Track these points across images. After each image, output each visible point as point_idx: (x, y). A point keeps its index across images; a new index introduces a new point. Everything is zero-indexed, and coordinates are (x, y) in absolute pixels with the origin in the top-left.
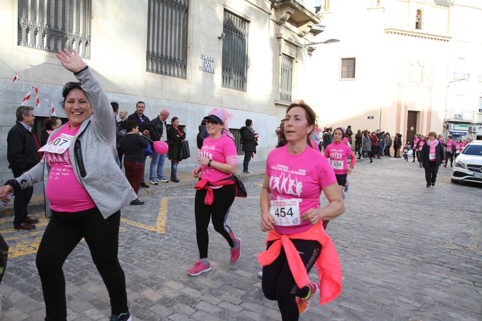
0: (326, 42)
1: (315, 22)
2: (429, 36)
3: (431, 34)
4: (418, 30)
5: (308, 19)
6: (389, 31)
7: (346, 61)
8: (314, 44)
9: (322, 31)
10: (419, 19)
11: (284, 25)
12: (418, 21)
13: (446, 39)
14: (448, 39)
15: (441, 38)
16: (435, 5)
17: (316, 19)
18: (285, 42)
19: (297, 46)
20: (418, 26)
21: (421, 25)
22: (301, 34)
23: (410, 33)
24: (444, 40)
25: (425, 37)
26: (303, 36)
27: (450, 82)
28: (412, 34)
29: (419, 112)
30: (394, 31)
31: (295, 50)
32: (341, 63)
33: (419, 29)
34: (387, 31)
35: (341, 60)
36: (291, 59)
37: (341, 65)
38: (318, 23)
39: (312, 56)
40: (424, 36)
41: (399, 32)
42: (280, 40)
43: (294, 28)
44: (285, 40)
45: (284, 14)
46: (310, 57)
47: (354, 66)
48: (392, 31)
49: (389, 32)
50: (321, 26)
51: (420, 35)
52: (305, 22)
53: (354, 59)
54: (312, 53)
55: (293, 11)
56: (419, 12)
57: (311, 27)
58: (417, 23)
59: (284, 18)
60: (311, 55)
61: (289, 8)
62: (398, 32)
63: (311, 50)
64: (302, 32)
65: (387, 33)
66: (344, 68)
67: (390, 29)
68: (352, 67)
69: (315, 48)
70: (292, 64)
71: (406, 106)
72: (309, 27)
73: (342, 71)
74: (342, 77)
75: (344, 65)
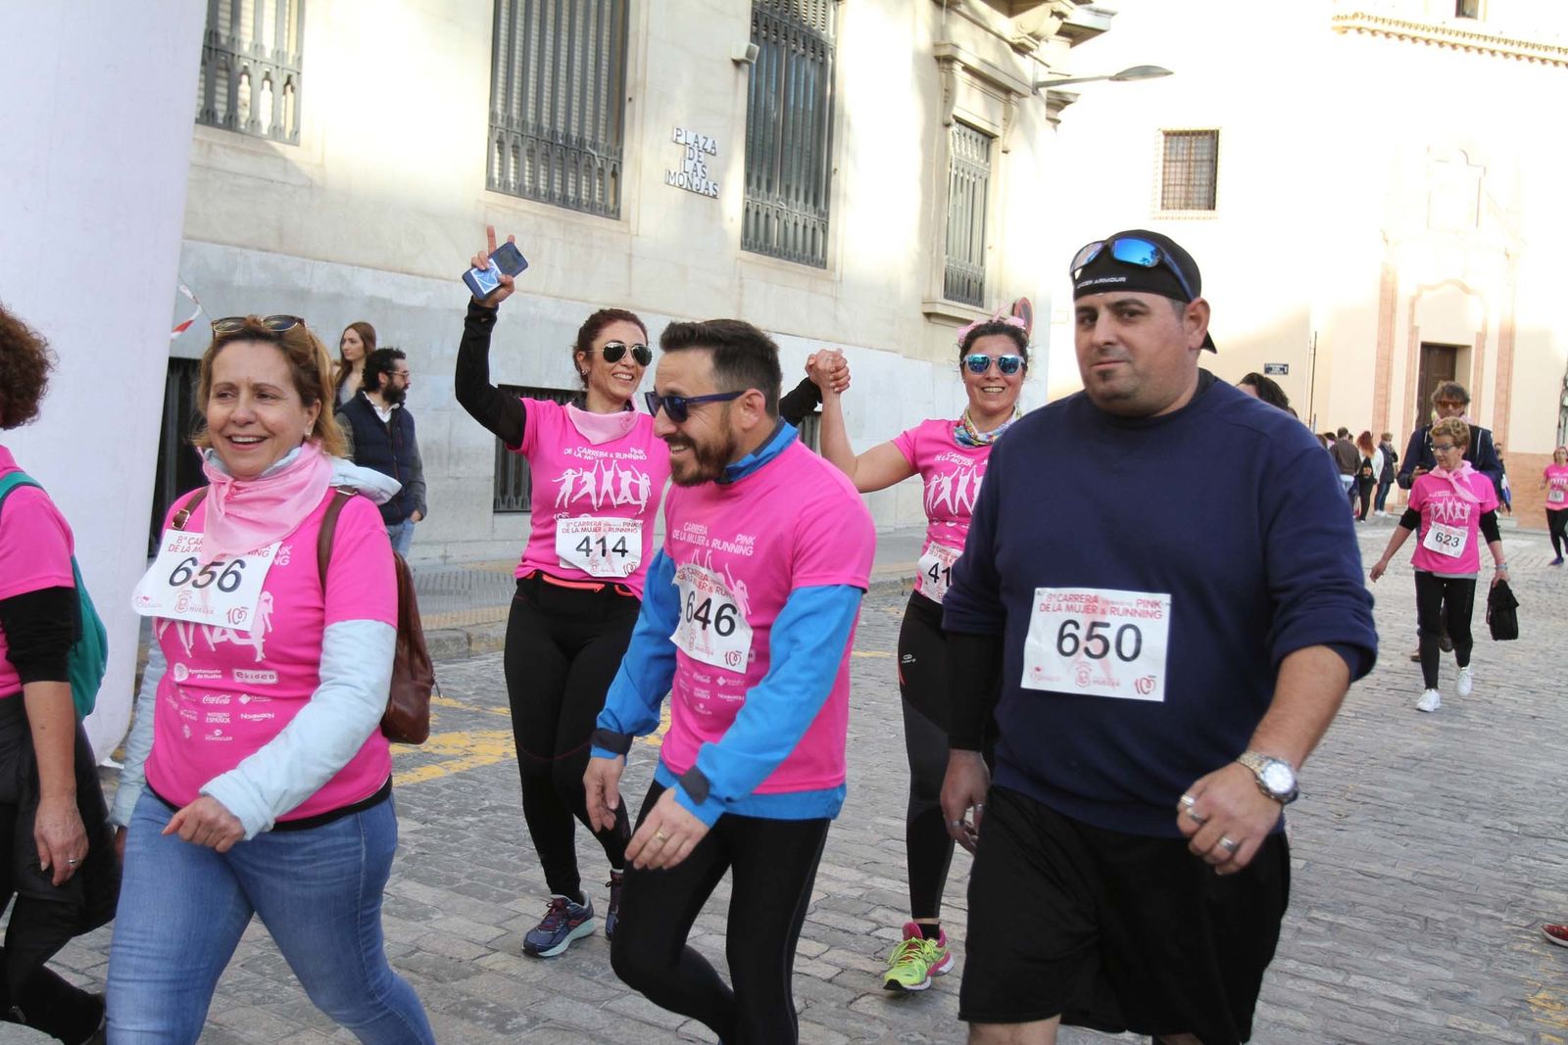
0: (1120, 77)
1: (1077, 1)
2: (1507, 48)
3: (1517, 39)
4: (1464, 24)
6: (1350, 25)
7: (1182, 143)
8: (1069, 80)
9: (1102, 31)
11: (964, 10)
18: (966, 76)
19: (1008, 91)
20: (1463, 5)
22: (1023, 45)
23: (1431, 35)
24: (1567, 65)
25: (1492, 52)
26: (1032, 50)
28: (1439, 37)
29: (1466, 348)
30: (1372, 25)
31: (1001, 106)
32: (1162, 151)
33: (1469, 16)
34: (1342, 23)
35: (1162, 138)
36: (984, 137)
37: (1161, 158)
39: (1059, 126)
40: (1488, 45)
41: (1392, 28)
42: (950, 67)
43: (997, 19)
44: (967, 69)
46: (1051, 130)
47: (1214, 162)
48: (1364, 23)
49: (1348, 28)
50: (1098, 12)
51: (1473, 42)
53: (1214, 135)
54: (1060, 115)
57: (1061, 15)
60: (1059, 122)
62: (1386, 28)
63: (1058, 103)
64: (1029, 35)
65: (1345, 32)
66: (1173, 170)
67: (1356, 15)
68: (1206, 168)
69: (1071, 99)
70: (987, 160)
71: (1416, 324)
72: (1055, 18)
73: (1164, 180)
74: (1163, 205)
75: (1173, 158)
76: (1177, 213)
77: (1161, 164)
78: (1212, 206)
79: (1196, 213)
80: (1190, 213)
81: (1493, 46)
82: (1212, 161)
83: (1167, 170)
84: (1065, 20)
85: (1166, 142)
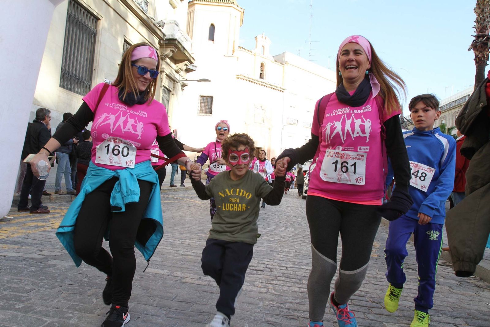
0: (199, 81)
1: (191, 62)
2: (269, 86)
4: (261, 80)
5: (185, 58)
6: (240, 77)
7: (204, 98)
8: (186, 80)
9: (194, 70)
10: (262, 71)
11: (165, 61)
12: (261, 73)
13: (282, 90)
14: (283, 90)
15: (278, 89)
16: (274, 62)
17: (192, 60)
18: (166, 76)
19: (174, 81)
20: (261, 76)
21: (263, 75)
22: (178, 71)
23: (255, 81)
24: (280, 91)
25: (267, 86)
26: (179, 72)
27: (284, 125)
28: (257, 82)
30: (244, 78)
31: (173, 84)
32: (200, 100)
33: (262, 79)
34: (238, 77)
35: (200, 97)
36: (169, 91)
37: (200, 101)
38: (193, 63)
39: (184, 91)
41: (248, 79)
42: (162, 73)
43: (172, 64)
44: (166, 74)
45: (168, 52)
46: (182, 91)
47: (212, 103)
48: (242, 77)
50: (194, 66)
51: (263, 84)
52: (183, 61)
53: (212, 97)
54: (184, 88)
55: (176, 50)
56: (262, 65)
57: (187, 65)
58: (261, 74)
59: (168, 55)
60: (184, 90)
61: (174, 47)
62: (246, 79)
63: (184, 86)
64: (179, 69)
65: (238, 79)
66: (202, 104)
67: (240, 75)
68: (210, 105)
69: (187, 85)
70: (169, 96)
72: (185, 66)
73: (200, 106)
74: (200, 112)
75: (203, 102)
76: (203, 114)
77: (200, 103)
78: (211, 113)
79: (208, 115)
80: (206, 114)
81: (267, 85)
84: (187, 67)
85: (201, 98)
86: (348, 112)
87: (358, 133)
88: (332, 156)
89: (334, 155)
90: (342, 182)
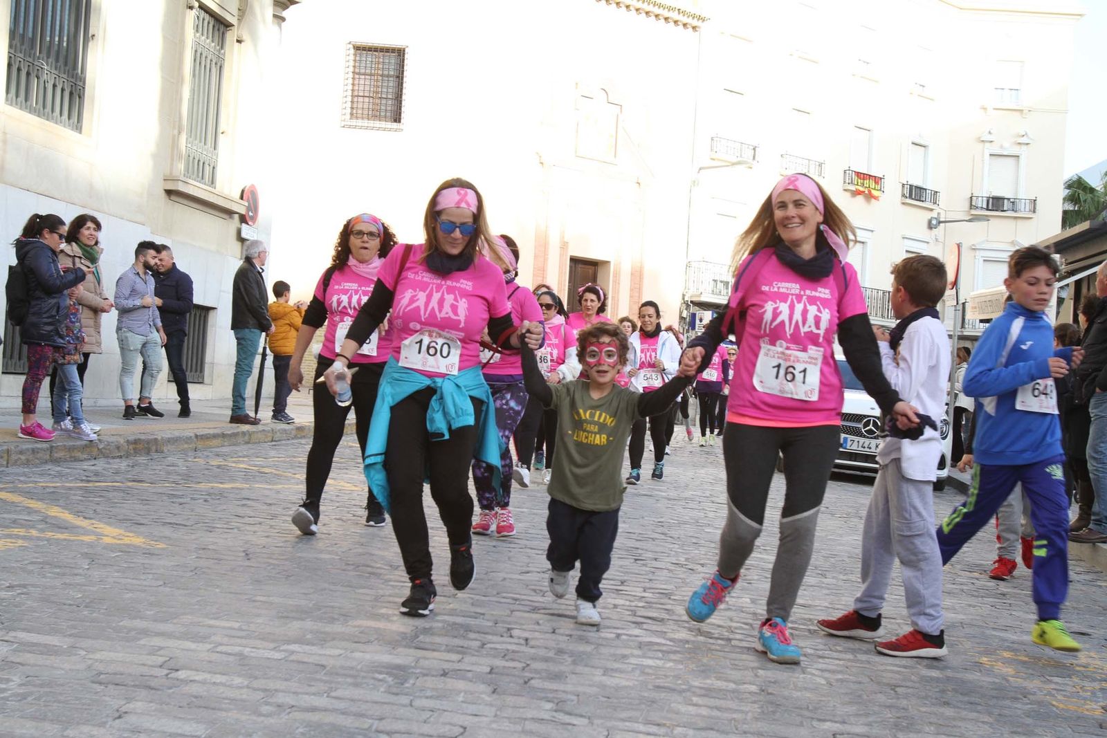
7: (370, 57)
14: (695, 22)
15: (675, 15)
24: (685, 25)
27: (700, 169)
29: (607, 263)
32: (352, 63)
35: (352, 51)
36: (220, 25)
37: (351, 69)
39: (284, 24)
46: (276, 28)
47: (400, 78)
53: (400, 53)
54: (285, 14)
60: (283, 19)
66: (362, 82)
68: (392, 83)
70: (222, 48)
71: (566, 240)
73: (353, 90)
74: (352, 114)
75: (363, 71)
76: (366, 123)
77: (351, 75)
78: (397, 119)
79: (383, 124)
80: (377, 124)
82: (398, 77)
83: (356, 82)
85: (355, 55)
86: (797, 292)
87: (810, 327)
88: (774, 357)
89: (776, 355)
90: (785, 395)
